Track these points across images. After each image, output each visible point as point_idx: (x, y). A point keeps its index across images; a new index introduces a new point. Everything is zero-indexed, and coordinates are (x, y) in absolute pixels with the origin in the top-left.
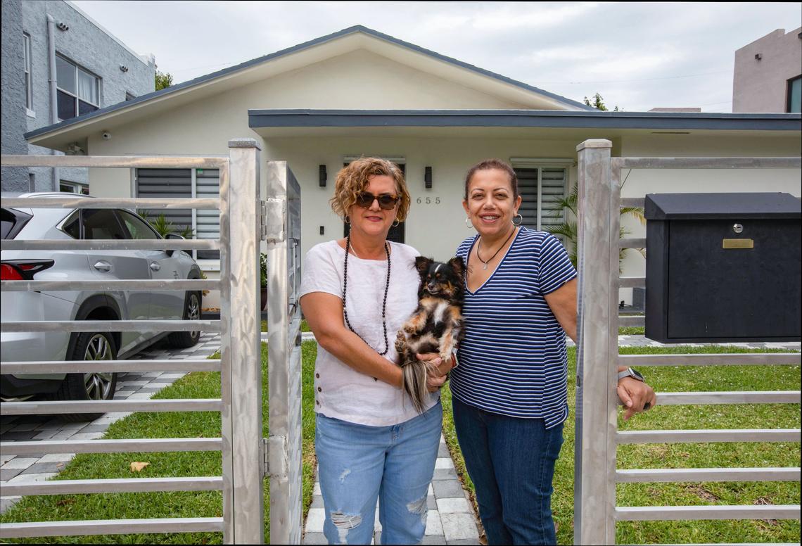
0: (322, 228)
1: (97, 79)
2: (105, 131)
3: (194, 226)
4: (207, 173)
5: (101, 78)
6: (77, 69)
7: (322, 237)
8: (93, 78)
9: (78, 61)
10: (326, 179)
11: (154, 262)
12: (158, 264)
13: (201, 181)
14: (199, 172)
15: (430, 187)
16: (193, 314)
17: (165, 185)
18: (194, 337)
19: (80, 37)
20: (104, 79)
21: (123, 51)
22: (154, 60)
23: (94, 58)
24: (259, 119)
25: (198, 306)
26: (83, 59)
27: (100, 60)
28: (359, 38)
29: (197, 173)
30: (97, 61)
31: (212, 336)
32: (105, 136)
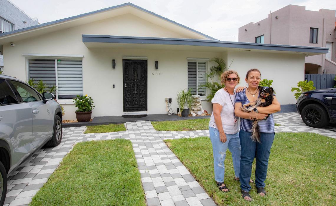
0: (114, 85)
1: (12, 25)
2: (12, 43)
3: (57, 85)
4: (62, 62)
5: (14, 25)
6: (2, 20)
7: (114, 89)
8: (10, 25)
9: (2, 17)
10: (115, 65)
11: (35, 109)
12: (38, 109)
13: (60, 66)
14: (59, 62)
15: (157, 69)
16: (58, 129)
17: (43, 67)
18: (59, 140)
19: (3, 7)
20: (15, 25)
21: (24, 15)
22: (38, 20)
23: (10, 16)
24: (87, 39)
25: (60, 125)
26: (5, 16)
27: (13, 17)
28: (129, 8)
29: (58, 62)
30: (12, 18)
31: (68, 138)
32: (12, 45)
